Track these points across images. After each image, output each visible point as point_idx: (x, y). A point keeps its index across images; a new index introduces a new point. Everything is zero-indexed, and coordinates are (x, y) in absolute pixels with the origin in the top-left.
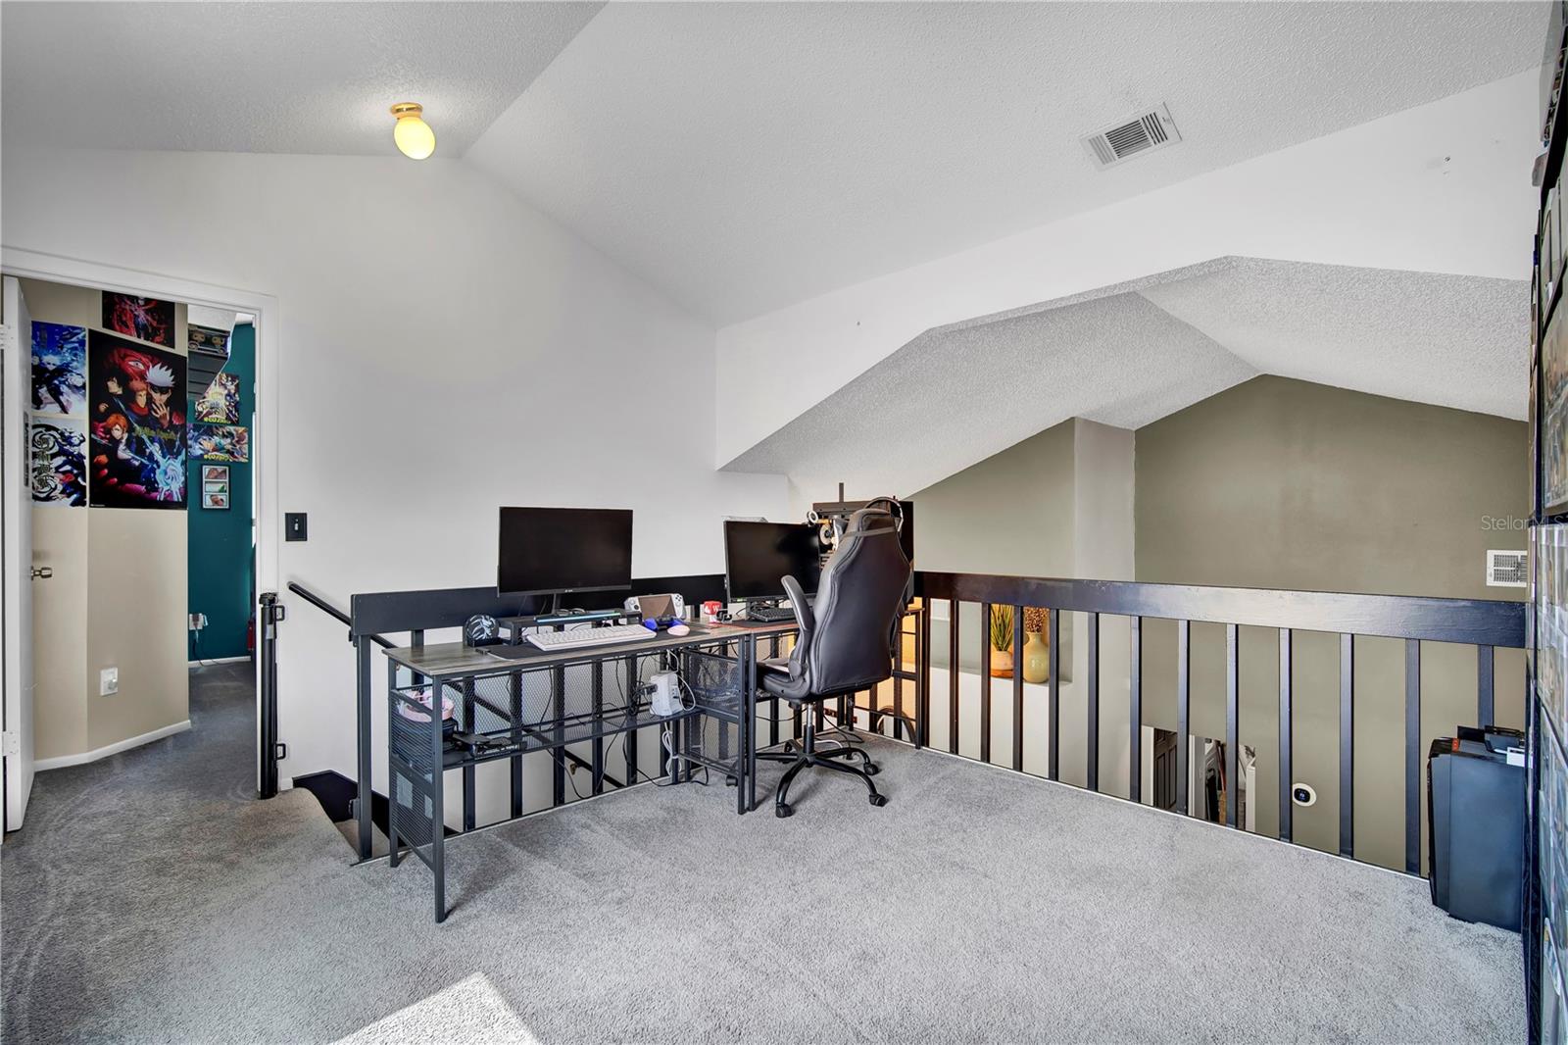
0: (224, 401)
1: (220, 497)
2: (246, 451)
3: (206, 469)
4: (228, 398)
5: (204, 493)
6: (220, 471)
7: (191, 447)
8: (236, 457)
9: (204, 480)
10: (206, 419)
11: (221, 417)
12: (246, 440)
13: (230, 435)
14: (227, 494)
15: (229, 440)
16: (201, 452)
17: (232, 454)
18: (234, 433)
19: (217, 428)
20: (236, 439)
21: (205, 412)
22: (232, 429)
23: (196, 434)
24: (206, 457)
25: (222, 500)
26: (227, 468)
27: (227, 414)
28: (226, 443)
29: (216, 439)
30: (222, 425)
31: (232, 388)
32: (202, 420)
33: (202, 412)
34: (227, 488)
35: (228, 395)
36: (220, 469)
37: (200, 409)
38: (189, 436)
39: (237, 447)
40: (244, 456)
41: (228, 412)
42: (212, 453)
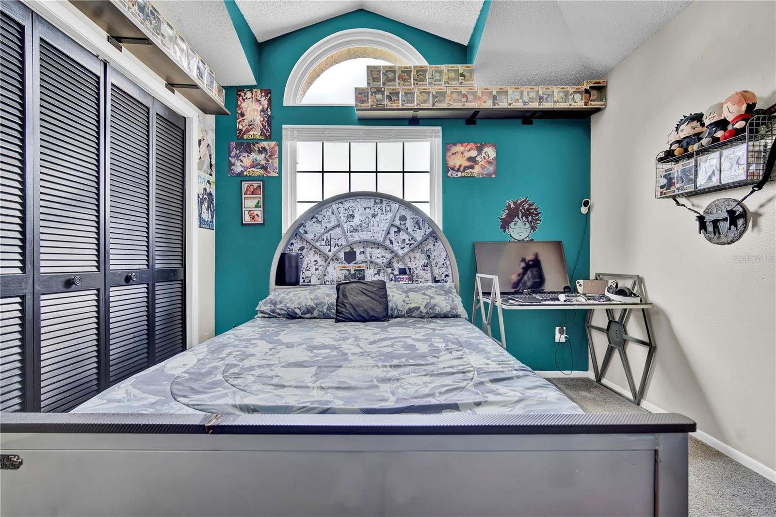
0: (259, 116)
1: (256, 212)
2: (277, 165)
3: (245, 185)
4: (262, 114)
5: (244, 209)
6: (256, 186)
7: (234, 165)
8: (269, 172)
9: (244, 196)
10: (245, 137)
11: (256, 133)
12: (277, 155)
13: (263, 150)
14: (262, 209)
15: (263, 156)
16: (242, 169)
17: (265, 168)
18: (267, 148)
19: (254, 145)
20: (269, 154)
21: (244, 129)
22: (265, 144)
23: (238, 152)
24: (245, 173)
25: (257, 215)
26: (261, 183)
27: (262, 130)
28: (261, 158)
29: (254, 155)
30: (257, 141)
31: (265, 103)
32: (242, 138)
33: (241, 130)
34: (261, 204)
35: (263, 111)
36: (256, 184)
37: (241, 127)
38: (233, 154)
39: (270, 162)
40: (275, 170)
41: (262, 127)
42: (250, 170)
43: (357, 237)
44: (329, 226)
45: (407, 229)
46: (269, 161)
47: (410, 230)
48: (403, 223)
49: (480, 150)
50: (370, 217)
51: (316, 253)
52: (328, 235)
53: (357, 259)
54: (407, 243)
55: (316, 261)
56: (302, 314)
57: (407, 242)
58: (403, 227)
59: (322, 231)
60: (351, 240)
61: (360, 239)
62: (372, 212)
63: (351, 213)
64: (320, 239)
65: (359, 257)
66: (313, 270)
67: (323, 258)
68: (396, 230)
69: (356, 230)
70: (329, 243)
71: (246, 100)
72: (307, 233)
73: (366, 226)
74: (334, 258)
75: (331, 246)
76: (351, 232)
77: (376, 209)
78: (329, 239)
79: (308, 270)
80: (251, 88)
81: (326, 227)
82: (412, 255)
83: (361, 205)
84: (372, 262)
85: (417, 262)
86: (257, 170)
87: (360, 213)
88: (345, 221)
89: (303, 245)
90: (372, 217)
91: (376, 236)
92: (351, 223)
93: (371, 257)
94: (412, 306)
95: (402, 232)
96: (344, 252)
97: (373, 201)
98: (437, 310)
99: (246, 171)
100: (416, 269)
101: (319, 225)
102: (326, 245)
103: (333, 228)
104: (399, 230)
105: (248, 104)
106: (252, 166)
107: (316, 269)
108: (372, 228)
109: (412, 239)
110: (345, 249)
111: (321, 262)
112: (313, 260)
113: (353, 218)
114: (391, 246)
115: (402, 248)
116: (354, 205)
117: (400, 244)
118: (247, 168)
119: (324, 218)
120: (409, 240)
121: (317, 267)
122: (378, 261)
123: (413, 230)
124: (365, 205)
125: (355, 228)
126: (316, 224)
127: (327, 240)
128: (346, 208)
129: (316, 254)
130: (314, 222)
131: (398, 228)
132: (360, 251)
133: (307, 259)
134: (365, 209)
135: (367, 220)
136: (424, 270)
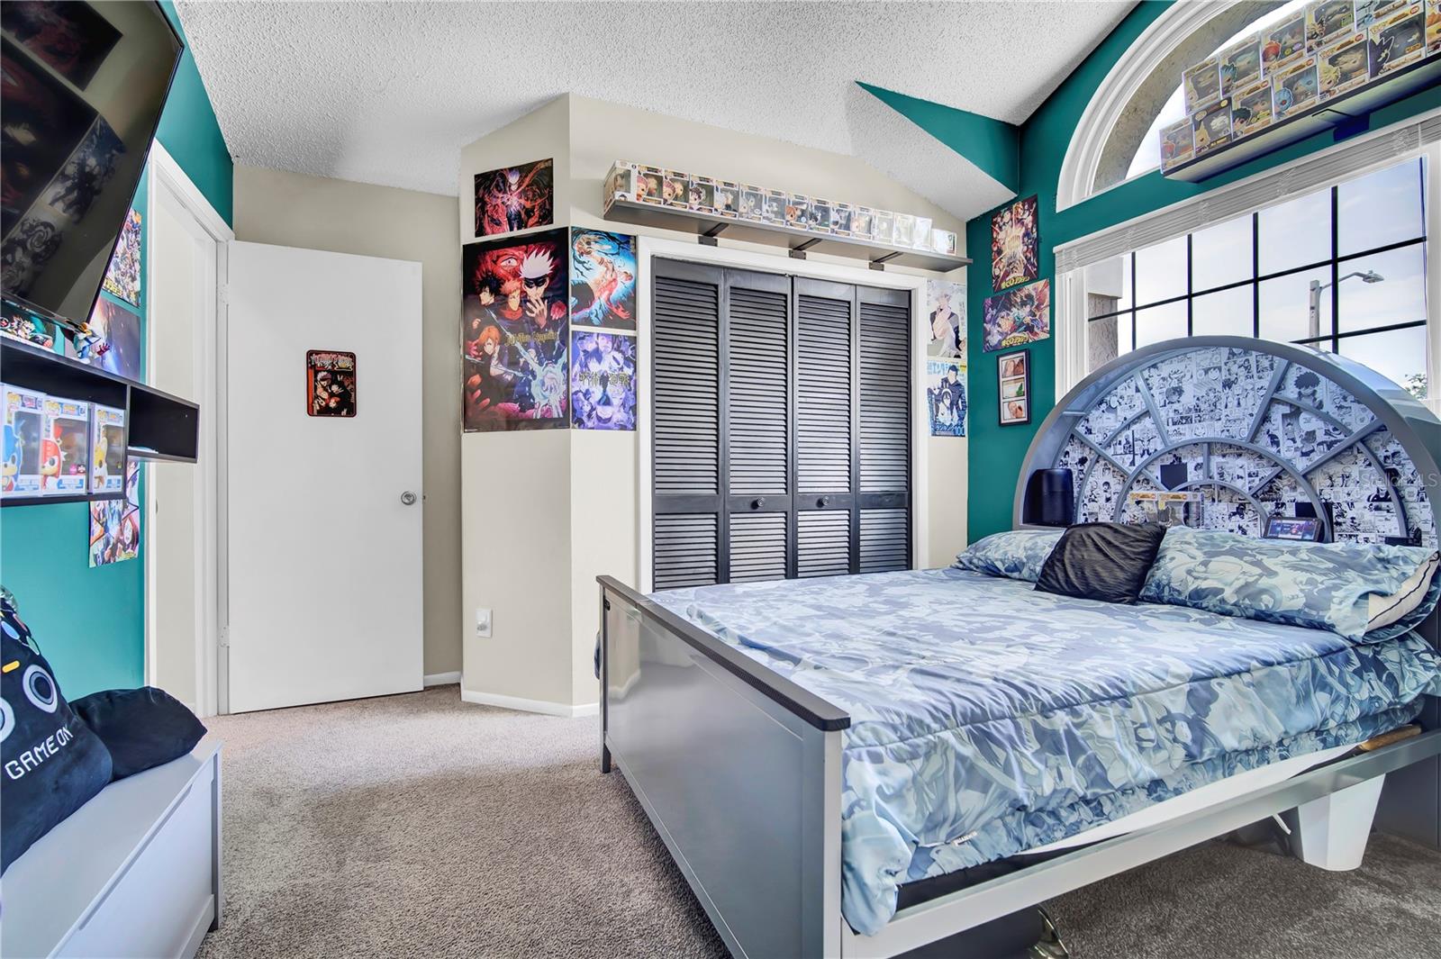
0: (1022, 245)
1: (1018, 404)
2: (1047, 320)
3: (1004, 363)
4: (1026, 240)
5: (1002, 401)
6: (1017, 361)
7: (989, 334)
8: (1036, 334)
9: (1002, 380)
10: (1004, 285)
11: (1018, 275)
12: (1047, 302)
13: (1028, 299)
14: (1025, 397)
15: (1027, 309)
16: (1000, 337)
17: (1029, 329)
18: (1034, 293)
19: (1015, 295)
20: (1036, 303)
21: (1002, 274)
22: (1030, 289)
23: (995, 311)
24: (1004, 343)
25: (1020, 408)
26: (1025, 354)
27: (1026, 267)
28: (1023, 313)
29: (1014, 312)
30: (1019, 286)
31: (1028, 219)
32: (1000, 288)
33: (998, 277)
34: (1024, 389)
35: (1027, 234)
36: (1017, 358)
37: (997, 272)
38: (989, 317)
39: (1037, 317)
40: (1045, 328)
41: (1025, 261)
42: (1012, 335)
43: (1188, 433)
44: (1130, 415)
45: (1321, 405)
46: (1035, 316)
47: (1329, 407)
48: (1309, 391)
50: (1219, 387)
51: (1106, 468)
52: (1129, 433)
53: (1189, 480)
54: (1319, 440)
55: (1107, 483)
56: (1006, 570)
57: (1320, 437)
58: (1308, 402)
59: (1118, 425)
60: (1175, 440)
61: (1195, 437)
62: (1224, 375)
63: (1175, 384)
64: (1115, 442)
65: (1193, 476)
66: (1102, 501)
67: (1119, 477)
68: (1287, 410)
69: (1187, 418)
70: (1130, 448)
71: (1003, 227)
72: (1091, 433)
73: (1209, 409)
74: (1141, 478)
75: (1134, 454)
76: (1174, 424)
77: (1234, 369)
78: (1131, 440)
79: (1093, 501)
80: (1008, 206)
81: (1125, 419)
82: (1336, 469)
83: (1198, 365)
84: (1223, 488)
85: (1352, 487)
86: (1020, 335)
87: (1195, 382)
88: (1162, 404)
89: (1085, 455)
90: (1224, 386)
91: (1234, 429)
92: (1176, 406)
93: (1221, 475)
94: (1204, 585)
95: (1303, 415)
96: (1161, 466)
97: (1225, 351)
98: (1266, 602)
99: (1005, 339)
100: (1351, 505)
101: (1111, 416)
102: (1126, 454)
103: (1139, 418)
104: (1295, 412)
105: (1007, 232)
106: (1014, 329)
107: (1108, 500)
108: (1225, 412)
109: (1335, 429)
110: (1162, 460)
111: (1116, 486)
112: (1101, 482)
113: (1180, 395)
114: (1273, 450)
115: (1304, 454)
116: (1180, 366)
117: (1299, 444)
118: (1007, 333)
119: (1120, 401)
120: (1327, 433)
121: (1109, 496)
122: (1239, 484)
123: (1340, 407)
124: (1206, 364)
125: (1184, 415)
126: (1106, 415)
127: (1128, 442)
128: (1166, 375)
129: (1107, 471)
130: (1103, 411)
131: (1291, 405)
132: (1194, 464)
133: (1091, 479)
134: (1206, 371)
135: (1212, 395)
136: (1377, 509)
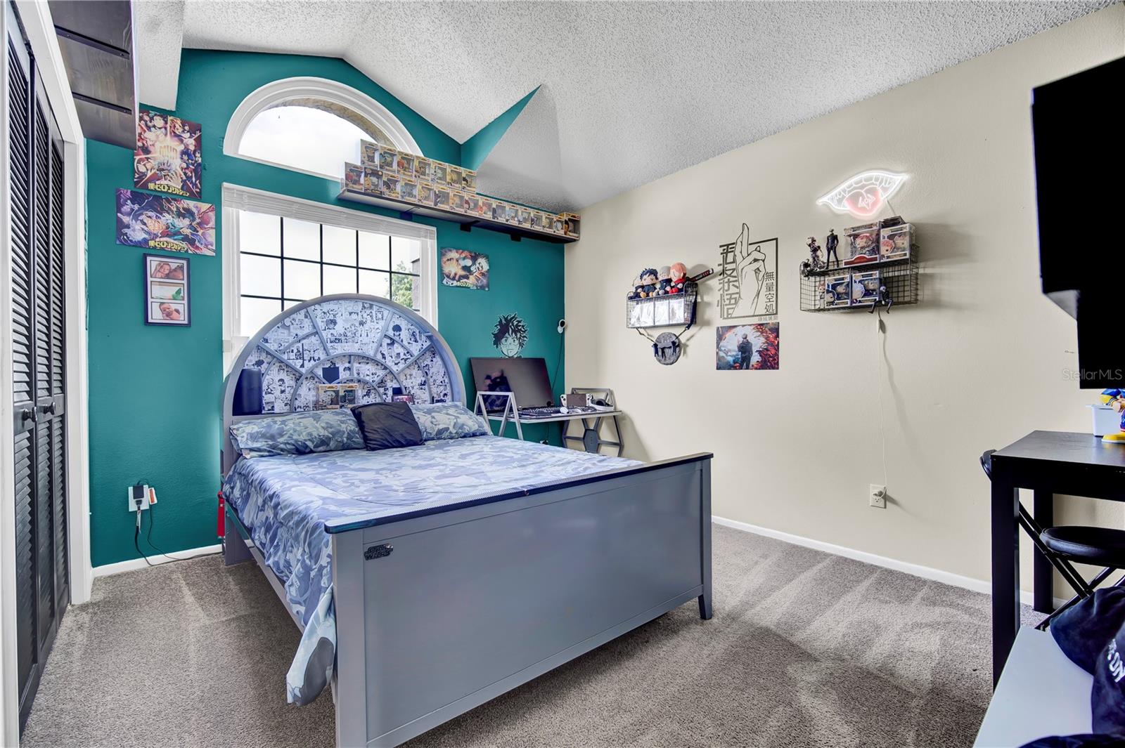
0: (179, 160)
1: (173, 307)
2: (212, 240)
3: (153, 263)
4: (186, 157)
5: (150, 300)
6: (174, 266)
7: (128, 227)
8: (197, 248)
10: (151, 186)
11: (176, 185)
12: (212, 224)
13: (188, 213)
14: (186, 302)
15: (187, 221)
16: (145, 236)
17: (192, 242)
18: (194, 210)
19: (170, 202)
20: (198, 220)
21: (149, 174)
22: (191, 204)
23: (136, 207)
24: (152, 243)
25: (177, 311)
26: (185, 262)
27: (184, 182)
28: (183, 224)
29: (167, 218)
30: (177, 198)
31: (191, 143)
32: (145, 186)
33: (144, 174)
34: (184, 294)
35: (185, 152)
36: (174, 264)
37: (142, 169)
38: (126, 208)
39: (200, 233)
40: (210, 247)
41: (184, 178)
42: (162, 239)
43: (339, 349)
44: (301, 333)
45: (402, 341)
46: (198, 232)
47: (405, 343)
48: (398, 333)
49: (474, 259)
50: (357, 324)
51: (280, 369)
52: (300, 345)
53: (340, 378)
54: (401, 358)
55: (281, 380)
56: (315, 447)
57: (402, 356)
58: (396, 338)
59: (291, 339)
60: (333, 353)
61: (344, 352)
62: (360, 318)
63: (331, 317)
64: (288, 351)
65: (343, 375)
66: (277, 393)
67: (291, 376)
68: (389, 341)
69: (339, 340)
70: (300, 355)
71: (153, 129)
72: (267, 342)
73: (352, 336)
74: (309, 376)
75: (304, 360)
76: (331, 342)
77: (365, 315)
78: (301, 350)
79: (270, 393)
80: (164, 113)
81: (297, 335)
82: (408, 372)
83: (346, 309)
84: (359, 381)
85: (413, 380)
86: (176, 242)
87: (344, 318)
88: (323, 328)
89: (261, 358)
90: (360, 324)
91: (365, 348)
92: (332, 331)
93: (358, 374)
94: (441, 427)
95: (396, 345)
96: (323, 369)
97: (360, 305)
99: (153, 239)
100: (413, 388)
101: (286, 331)
102: (297, 359)
103: (307, 336)
104: (393, 342)
105: (157, 136)
106: (165, 234)
107: (283, 392)
108: (360, 339)
109: (408, 353)
110: (324, 365)
111: (289, 381)
112: (277, 379)
113: (335, 325)
114: (384, 361)
115: (396, 364)
116: (335, 307)
117: (394, 359)
118: (156, 236)
119: (293, 322)
120: (405, 354)
121: (283, 389)
122: (367, 378)
123: (409, 343)
124: (350, 309)
125: (337, 337)
126: (281, 330)
127: (299, 351)
128: (326, 311)
129: (282, 371)
130: (278, 327)
131: (391, 339)
132: (344, 367)
133: (267, 377)
134: (350, 314)
135: (353, 328)
136: (421, 389)
